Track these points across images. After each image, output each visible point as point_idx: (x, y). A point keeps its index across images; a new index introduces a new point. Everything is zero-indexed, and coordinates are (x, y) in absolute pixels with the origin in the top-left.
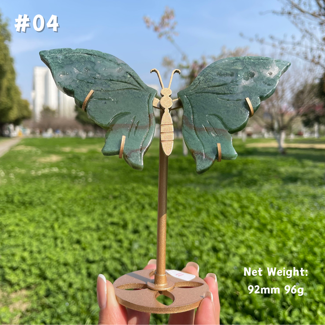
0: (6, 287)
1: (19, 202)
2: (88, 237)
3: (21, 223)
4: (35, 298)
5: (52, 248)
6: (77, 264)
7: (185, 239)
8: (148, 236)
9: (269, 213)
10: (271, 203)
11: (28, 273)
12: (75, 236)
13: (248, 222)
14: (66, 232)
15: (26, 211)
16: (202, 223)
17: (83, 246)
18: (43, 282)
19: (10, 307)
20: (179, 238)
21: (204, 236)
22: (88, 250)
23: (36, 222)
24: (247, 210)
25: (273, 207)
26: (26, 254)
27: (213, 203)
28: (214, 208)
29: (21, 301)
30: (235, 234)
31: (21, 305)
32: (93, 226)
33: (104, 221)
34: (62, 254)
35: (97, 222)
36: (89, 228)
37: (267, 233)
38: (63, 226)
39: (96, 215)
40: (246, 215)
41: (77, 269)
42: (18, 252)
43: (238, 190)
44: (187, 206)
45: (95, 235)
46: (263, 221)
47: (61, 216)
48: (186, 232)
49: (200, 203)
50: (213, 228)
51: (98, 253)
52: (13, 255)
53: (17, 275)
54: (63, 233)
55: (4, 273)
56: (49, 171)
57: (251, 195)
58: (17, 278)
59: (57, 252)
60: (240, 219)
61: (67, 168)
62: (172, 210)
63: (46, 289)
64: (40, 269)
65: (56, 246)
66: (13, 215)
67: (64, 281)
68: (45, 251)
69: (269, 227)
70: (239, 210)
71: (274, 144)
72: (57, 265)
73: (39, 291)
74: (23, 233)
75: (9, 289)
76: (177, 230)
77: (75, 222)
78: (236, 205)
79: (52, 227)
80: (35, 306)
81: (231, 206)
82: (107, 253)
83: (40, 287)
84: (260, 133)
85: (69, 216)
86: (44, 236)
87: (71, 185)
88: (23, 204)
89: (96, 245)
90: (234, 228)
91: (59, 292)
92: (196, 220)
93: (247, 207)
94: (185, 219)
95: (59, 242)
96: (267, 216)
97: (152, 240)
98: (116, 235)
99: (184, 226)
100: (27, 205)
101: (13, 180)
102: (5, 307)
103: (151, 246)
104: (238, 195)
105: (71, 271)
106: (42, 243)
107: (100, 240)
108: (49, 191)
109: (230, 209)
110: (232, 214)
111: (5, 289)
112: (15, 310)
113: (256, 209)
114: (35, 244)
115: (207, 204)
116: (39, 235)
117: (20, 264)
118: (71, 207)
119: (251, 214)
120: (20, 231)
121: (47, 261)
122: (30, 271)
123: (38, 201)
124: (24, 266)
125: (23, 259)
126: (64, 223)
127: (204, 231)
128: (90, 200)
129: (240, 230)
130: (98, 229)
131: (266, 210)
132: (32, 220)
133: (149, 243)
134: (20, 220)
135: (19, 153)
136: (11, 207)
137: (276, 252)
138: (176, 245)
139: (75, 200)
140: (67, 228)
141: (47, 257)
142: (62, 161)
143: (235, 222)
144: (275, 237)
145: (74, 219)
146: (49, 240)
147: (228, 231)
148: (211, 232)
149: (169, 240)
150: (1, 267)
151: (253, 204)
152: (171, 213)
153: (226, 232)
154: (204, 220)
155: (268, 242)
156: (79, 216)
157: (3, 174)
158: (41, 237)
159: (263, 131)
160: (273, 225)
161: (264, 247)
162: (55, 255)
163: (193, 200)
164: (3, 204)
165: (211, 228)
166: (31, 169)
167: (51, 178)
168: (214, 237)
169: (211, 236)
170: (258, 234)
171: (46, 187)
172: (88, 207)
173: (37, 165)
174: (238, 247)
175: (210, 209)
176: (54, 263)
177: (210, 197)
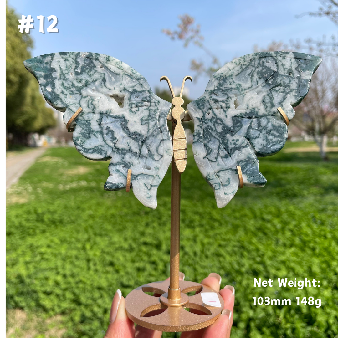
0: (41, 313)
1: (49, 219)
2: (120, 258)
3: (52, 244)
4: (70, 324)
5: (85, 270)
6: (111, 288)
7: (221, 259)
8: (183, 257)
9: (312, 229)
10: (314, 217)
11: (61, 298)
12: (108, 258)
13: (287, 239)
14: (98, 253)
15: (56, 231)
16: (239, 241)
17: (117, 267)
18: (77, 308)
19: (46, 334)
20: (215, 258)
21: (242, 255)
22: (122, 273)
23: (68, 242)
24: (287, 227)
25: (315, 222)
26: (59, 278)
27: (250, 219)
28: (252, 224)
29: (56, 327)
30: (275, 254)
31: (56, 331)
32: (126, 246)
33: (137, 241)
34: (96, 277)
35: (130, 241)
36: (121, 248)
37: (309, 252)
38: (95, 247)
39: (129, 233)
40: (286, 232)
41: (111, 293)
42: (53, 276)
44: (223, 222)
45: (129, 256)
46: (304, 238)
47: (92, 236)
48: (222, 252)
49: (236, 218)
50: (252, 247)
51: (132, 277)
52: (47, 279)
53: (52, 300)
54: (95, 255)
55: (38, 297)
56: (76, 185)
57: (291, 208)
58: (51, 304)
59: (91, 276)
60: (280, 236)
61: (95, 181)
63: (81, 315)
64: (74, 294)
65: (89, 269)
66: (44, 235)
67: (99, 306)
68: (78, 275)
69: (312, 245)
70: (279, 226)
71: (315, 148)
72: (91, 289)
73: (74, 317)
74: (55, 255)
75: (44, 315)
76: (213, 249)
77: (107, 242)
78: (276, 221)
79: (84, 248)
80: (72, 333)
81: (270, 221)
82: (141, 276)
83: (75, 312)
84: (299, 135)
85: (101, 235)
86: (77, 258)
87: (101, 200)
88: (53, 222)
89: (130, 267)
90: (273, 246)
91: (94, 318)
92: (233, 238)
93: (288, 223)
94: (221, 237)
95: (91, 264)
96: (309, 232)
97: (187, 261)
98: (149, 255)
99: (220, 246)
100: (58, 224)
101: (41, 195)
102: (41, 334)
103: (186, 269)
104: (279, 210)
105: (105, 295)
106: (75, 266)
107: (133, 261)
108: (79, 208)
109: (269, 225)
110: (271, 231)
111: (40, 314)
112: (50, 337)
113: (299, 225)
114: (68, 266)
115: (244, 219)
116: (71, 257)
117: (54, 289)
119: (291, 231)
120: (52, 253)
121: (81, 285)
122: (64, 296)
123: (68, 219)
124: (58, 291)
125: (57, 284)
126: (95, 243)
127: (242, 250)
128: (121, 217)
129: (281, 249)
130: (131, 249)
131: (309, 226)
132: (63, 241)
134: (52, 241)
135: (45, 165)
136: (42, 226)
137: (320, 274)
138: (213, 266)
139: (106, 216)
140: (99, 248)
141: (81, 281)
142: (91, 174)
143: (274, 239)
144: (318, 257)
145: (106, 238)
146: (81, 262)
147: (267, 250)
148: (249, 252)
149: (204, 261)
150: (35, 292)
151: (294, 219)
152: (206, 231)
153: (265, 251)
154: (241, 237)
155: (311, 262)
156: (111, 235)
157: (30, 189)
158: (74, 260)
159: (303, 134)
160: (315, 242)
161: (306, 268)
162: (88, 279)
163: (229, 215)
164: (33, 223)
165: (249, 247)
166: (59, 183)
167: (80, 193)
168: (253, 257)
169: (250, 256)
170: (300, 254)
171: (75, 203)
172: (120, 224)
173: (64, 178)
174: (278, 269)
175: (247, 225)
176: (89, 288)
177: (247, 212)
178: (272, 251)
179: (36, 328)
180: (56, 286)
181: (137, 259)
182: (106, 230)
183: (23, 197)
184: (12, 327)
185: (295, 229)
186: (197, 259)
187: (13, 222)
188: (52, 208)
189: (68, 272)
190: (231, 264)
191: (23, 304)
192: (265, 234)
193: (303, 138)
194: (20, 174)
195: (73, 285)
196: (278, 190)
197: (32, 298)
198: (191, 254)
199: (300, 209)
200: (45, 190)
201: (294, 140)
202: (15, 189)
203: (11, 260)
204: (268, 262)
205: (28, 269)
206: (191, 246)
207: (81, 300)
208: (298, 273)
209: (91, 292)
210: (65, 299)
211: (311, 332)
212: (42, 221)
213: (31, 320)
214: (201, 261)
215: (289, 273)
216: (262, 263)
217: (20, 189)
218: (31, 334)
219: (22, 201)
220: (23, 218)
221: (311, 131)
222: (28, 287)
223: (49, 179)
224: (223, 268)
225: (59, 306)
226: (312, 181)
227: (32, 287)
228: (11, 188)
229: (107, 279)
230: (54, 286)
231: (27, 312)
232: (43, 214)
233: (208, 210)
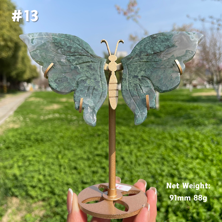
0: (29, 199)
1: (34, 138)
2: (81, 165)
3: (36, 155)
4: (48, 207)
5: (58, 172)
6: (75, 184)
7: (149, 166)
8: (123, 164)
9: (211, 147)
10: (212, 139)
12: (73, 164)
13: (194, 154)
14: (67, 161)
15: (39, 146)
16: (161, 155)
17: (79, 170)
18: (53, 197)
19: (32, 213)
20: (145, 166)
21: (163, 164)
22: (83, 174)
23: (47, 154)
24: (194, 145)
25: (213, 142)
26: (41, 177)
27: (168, 140)
28: (169, 143)
29: (39, 209)
30: (186, 163)
31: (39, 212)
32: (85, 157)
33: (92, 153)
34: (65, 177)
35: (88, 154)
36: (82, 158)
37: (209, 162)
38: (65, 157)
39: (87, 148)
40: (193, 149)
41: (75, 187)
42: (36, 176)
43: (188, 130)
44: (150, 142)
45: (87, 163)
46: (206, 153)
47: (62, 149)
48: (150, 161)
49: (159, 139)
50: (170, 159)
51: (89, 177)
52: (33, 177)
53: (36, 191)
54: (65, 162)
55: (27, 189)
56: (52, 116)
57: (197, 133)
58: (36, 193)
59: (62, 176)
60: (189, 151)
61: (64, 113)
62: (140, 145)
63: (56, 201)
64: (51, 187)
65: (61, 171)
66: (31, 149)
68: (53, 175)
69: (210, 158)
70: (188, 145)
71: (213, 93)
73: (51, 202)
74: (38, 162)
75: (31, 201)
76: (143, 160)
77: (73, 154)
78: (186, 141)
79: (57, 158)
80: (49, 213)
81: (182, 141)
82: (95, 176)
83: (51, 200)
84: (203, 84)
85: (68, 149)
86: (53, 164)
87: (68, 126)
88: (37, 140)
89: (88, 171)
90: (184, 158)
91: (64, 203)
92: (157, 152)
93: (194, 143)
94: (149, 152)
95: (62, 168)
96: (209, 149)
97: (126, 167)
98: (100, 163)
99: (148, 157)
100: (40, 141)
102: (29, 214)
103: (125, 172)
104: (188, 134)
106: (52, 169)
107: (90, 167)
108: (54, 131)
109: (181, 144)
110: (183, 148)
111: (28, 200)
112: (36, 215)
113: (201, 144)
114: (47, 170)
115: (165, 140)
116: (49, 163)
117: (38, 184)
118: (69, 142)
119: (197, 148)
120: (36, 161)
121: (55, 182)
122: (44, 188)
123: (47, 139)
124: (40, 185)
125: (40, 181)
126: (65, 155)
127: (163, 161)
128: (82, 138)
129: (189, 160)
130: (88, 159)
131: (209, 145)
132: (43, 153)
133: (124, 169)
134: (36, 153)
135: (31, 103)
136: (30, 143)
137: (216, 177)
138: (143, 171)
139: (71, 137)
140: (67, 158)
141: (55, 179)
142: (61, 109)
143: (185, 154)
144: (215, 166)
145: (72, 152)
146: (56, 167)
147: (180, 161)
148: (168, 162)
149: (138, 168)
150: (25, 186)
151: (198, 140)
152: (139, 148)
153: (179, 162)
154: (162, 152)
155: (210, 169)
156: (75, 149)
157: (21, 118)
158: (51, 165)
159: (205, 83)
160: (213, 156)
161: (206, 173)
162: (60, 178)
163: (155, 137)
164: (24, 141)
165: (168, 159)
166: (40, 115)
167: (54, 121)
168: (171, 165)
169: (168, 165)
170: (203, 163)
171: (52, 128)
172: (81, 142)
173: (44, 111)
174: (188, 173)
175: (166, 144)
176: (61, 184)
177: (167, 135)
178: (183, 161)
179: (26, 209)
180: (39, 182)
181: (93, 165)
182: (71, 146)
183: (17, 124)
184: (10, 208)
185: (200, 148)
186: (133, 166)
187: (11, 140)
188: (36, 131)
189: (47, 173)
190: (156, 170)
191: (17, 194)
192: (179, 150)
193: (206, 86)
194: (15, 108)
195: (50, 182)
196: (188, 121)
197: (23, 190)
198: (129, 162)
199: (203, 134)
200: (31, 119)
201: (199, 87)
202: (12, 119)
203: (9, 165)
204: (181, 169)
205: (20, 170)
206: (129, 158)
207: (55, 192)
208: (201, 176)
209: (62, 186)
210: (45, 191)
211: (210, 215)
212: (30, 140)
213: (23, 204)
214: (135, 168)
215: (195, 176)
216: (177, 169)
217: (15, 119)
218: (22, 213)
219: (16, 126)
220: (17, 137)
221: (211, 81)
222: (21, 183)
223: (33, 112)
224: (150, 172)
225: (41, 195)
226: (211, 116)
227: (23, 183)
228: (9, 118)
229: (72, 178)
230: (37, 182)
231: (20, 199)
232: (30, 135)
233: (140, 133)
